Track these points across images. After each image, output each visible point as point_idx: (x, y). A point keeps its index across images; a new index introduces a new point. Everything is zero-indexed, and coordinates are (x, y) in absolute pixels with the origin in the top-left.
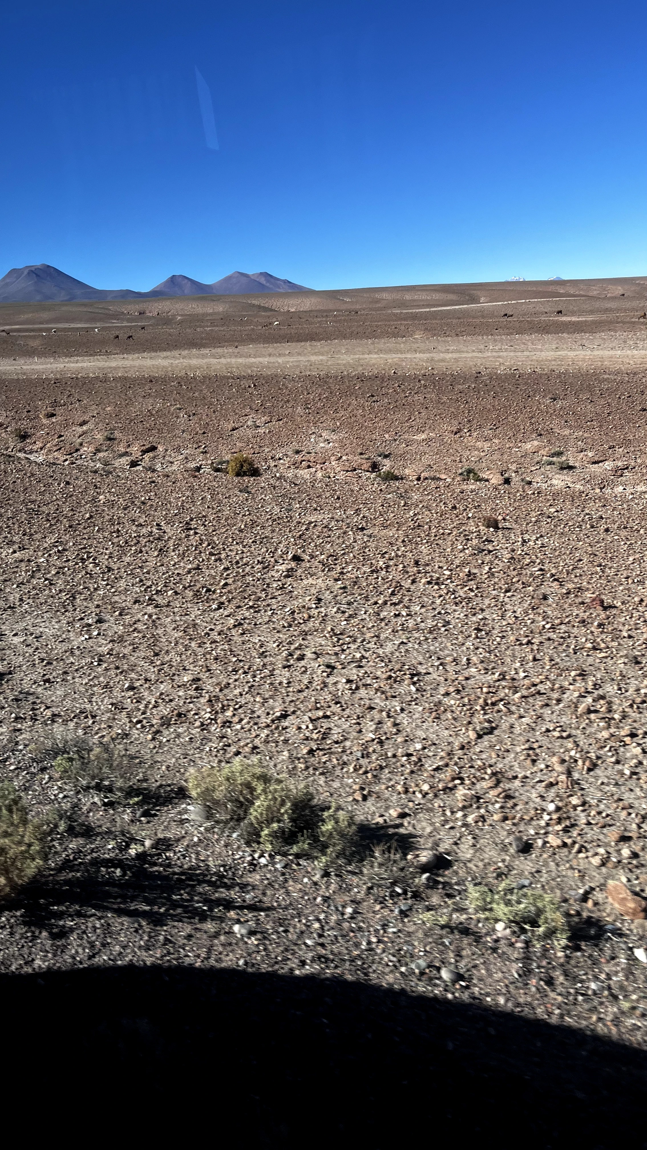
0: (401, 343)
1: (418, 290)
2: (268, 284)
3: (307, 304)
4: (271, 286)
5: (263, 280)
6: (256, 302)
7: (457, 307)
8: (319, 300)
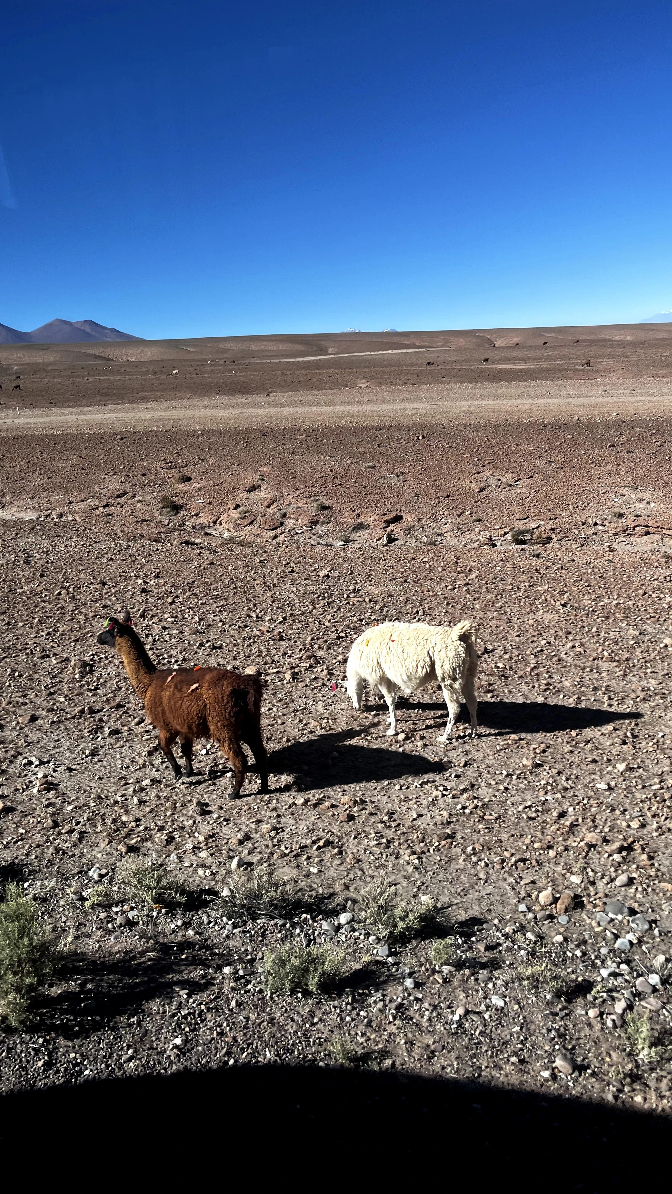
0: (341, 395)
1: (261, 340)
2: (93, 333)
3: (148, 354)
4: (97, 335)
5: (88, 329)
6: (90, 351)
7: (301, 359)
8: (160, 349)
